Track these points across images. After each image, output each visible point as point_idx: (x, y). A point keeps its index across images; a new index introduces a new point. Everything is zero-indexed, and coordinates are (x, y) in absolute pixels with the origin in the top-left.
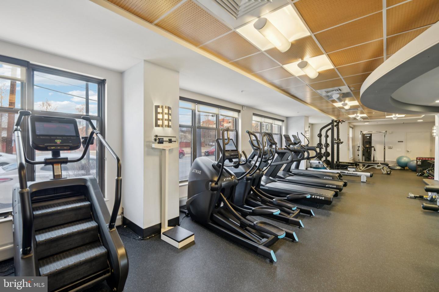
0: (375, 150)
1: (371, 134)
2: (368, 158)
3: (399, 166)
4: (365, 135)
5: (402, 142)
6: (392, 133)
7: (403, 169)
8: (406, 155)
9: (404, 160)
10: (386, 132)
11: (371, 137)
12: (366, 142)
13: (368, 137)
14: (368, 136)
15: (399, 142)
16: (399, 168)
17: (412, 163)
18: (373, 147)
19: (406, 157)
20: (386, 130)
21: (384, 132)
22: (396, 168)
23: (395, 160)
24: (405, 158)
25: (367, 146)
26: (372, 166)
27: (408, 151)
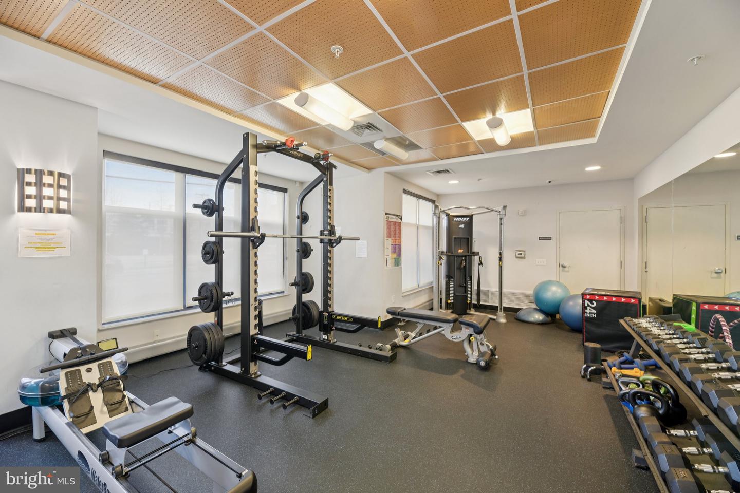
0: (481, 264)
1: (471, 217)
2: (461, 286)
3: (541, 311)
4: (455, 219)
5: (550, 239)
6: (524, 214)
7: (549, 319)
8: (558, 280)
9: (553, 293)
10: (505, 207)
11: (469, 225)
12: (455, 238)
13: (463, 226)
14: (462, 223)
15: (541, 239)
16: (539, 317)
17: (571, 303)
18: (478, 254)
19: (558, 283)
20: (505, 204)
21: (500, 208)
22: (532, 319)
23: (531, 292)
24: (554, 288)
25: (460, 251)
26: (435, 328)
27: (564, 267)
